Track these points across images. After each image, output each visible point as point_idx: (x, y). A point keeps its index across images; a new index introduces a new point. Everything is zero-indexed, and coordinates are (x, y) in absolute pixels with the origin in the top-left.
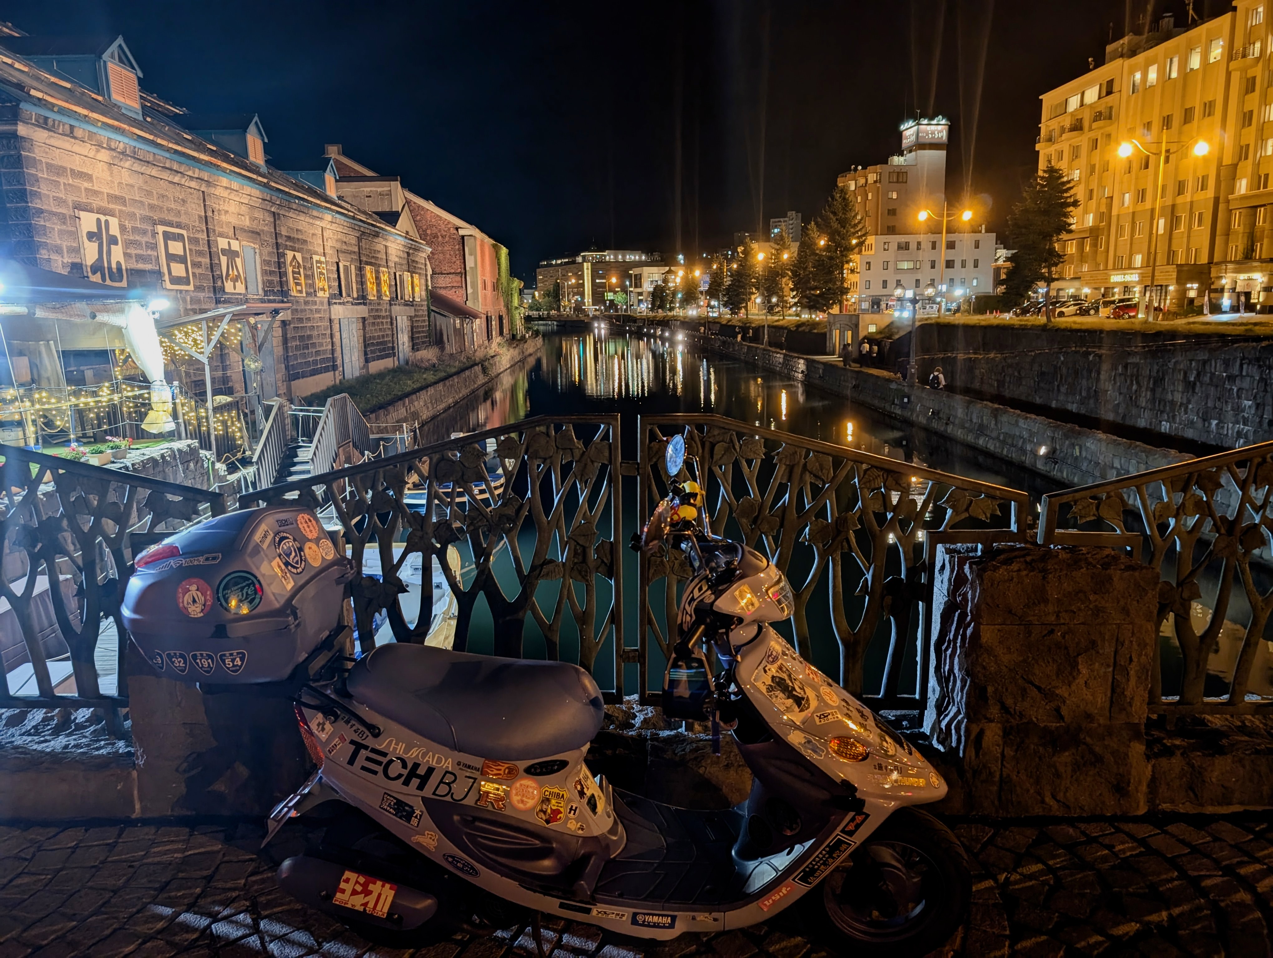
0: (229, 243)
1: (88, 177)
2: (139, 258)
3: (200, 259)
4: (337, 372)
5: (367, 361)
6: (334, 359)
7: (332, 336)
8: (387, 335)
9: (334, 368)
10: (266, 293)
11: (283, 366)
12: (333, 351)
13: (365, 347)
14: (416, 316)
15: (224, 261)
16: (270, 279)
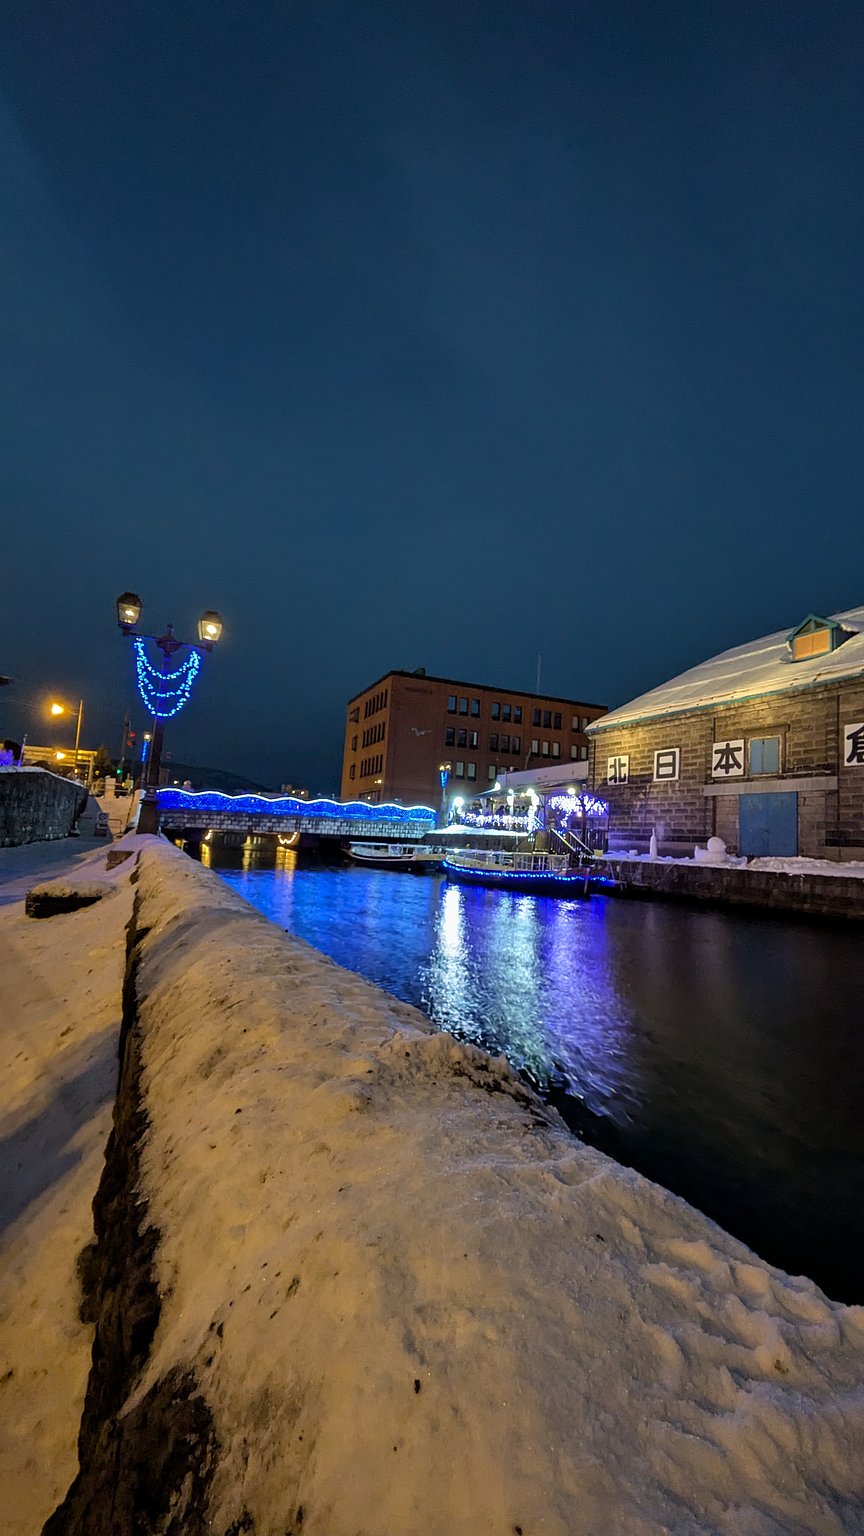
0: (728, 745)
1: (620, 743)
2: (642, 769)
3: (695, 761)
10: (789, 770)
15: (716, 758)
16: (803, 757)
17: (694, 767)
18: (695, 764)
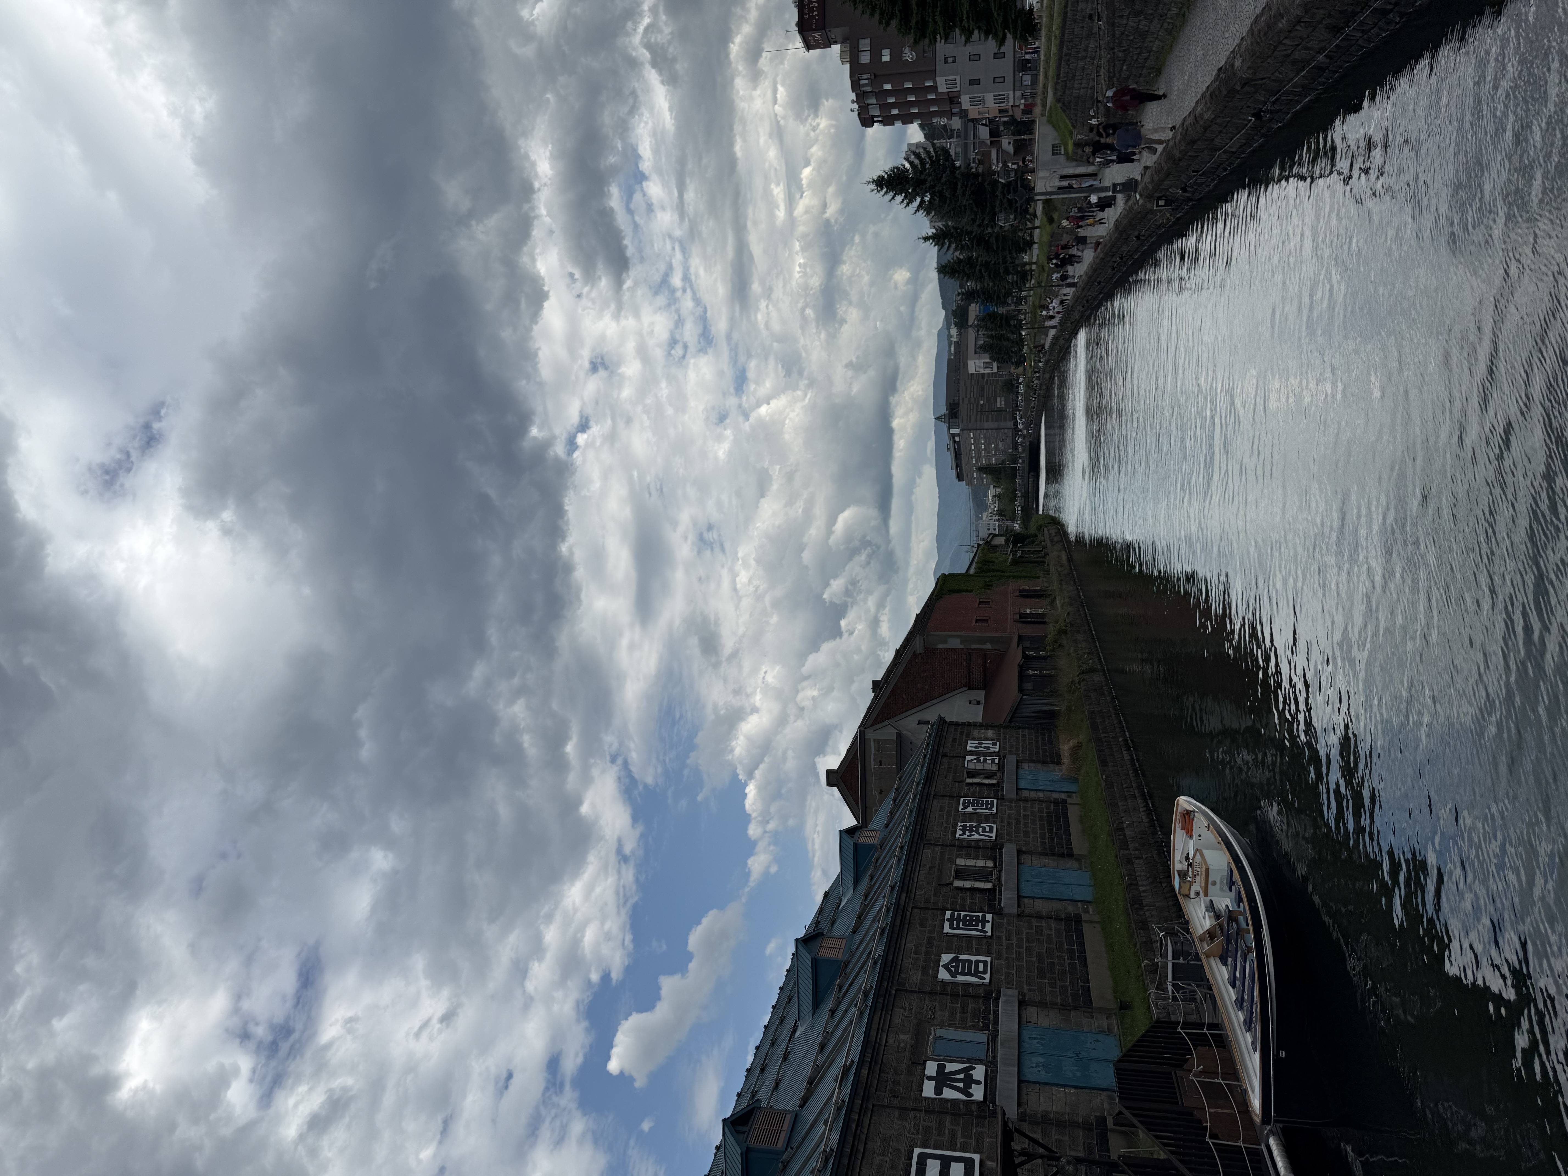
0: (930, 1078)
3: (947, 1132)
4: (1084, 917)
5: (1070, 855)
6: (1068, 919)
7: (1039, 917)
8: (1040, 811)
9: (1078, 920)
10: (986, 1027)
11: (1073, 1013)
12: (1058, 919)
13: (1053, 855)
14: (1017, 754)
15: (949, 1094)
16: (969, 1014)
17: (959, 1133)
18: (953, 1133)
